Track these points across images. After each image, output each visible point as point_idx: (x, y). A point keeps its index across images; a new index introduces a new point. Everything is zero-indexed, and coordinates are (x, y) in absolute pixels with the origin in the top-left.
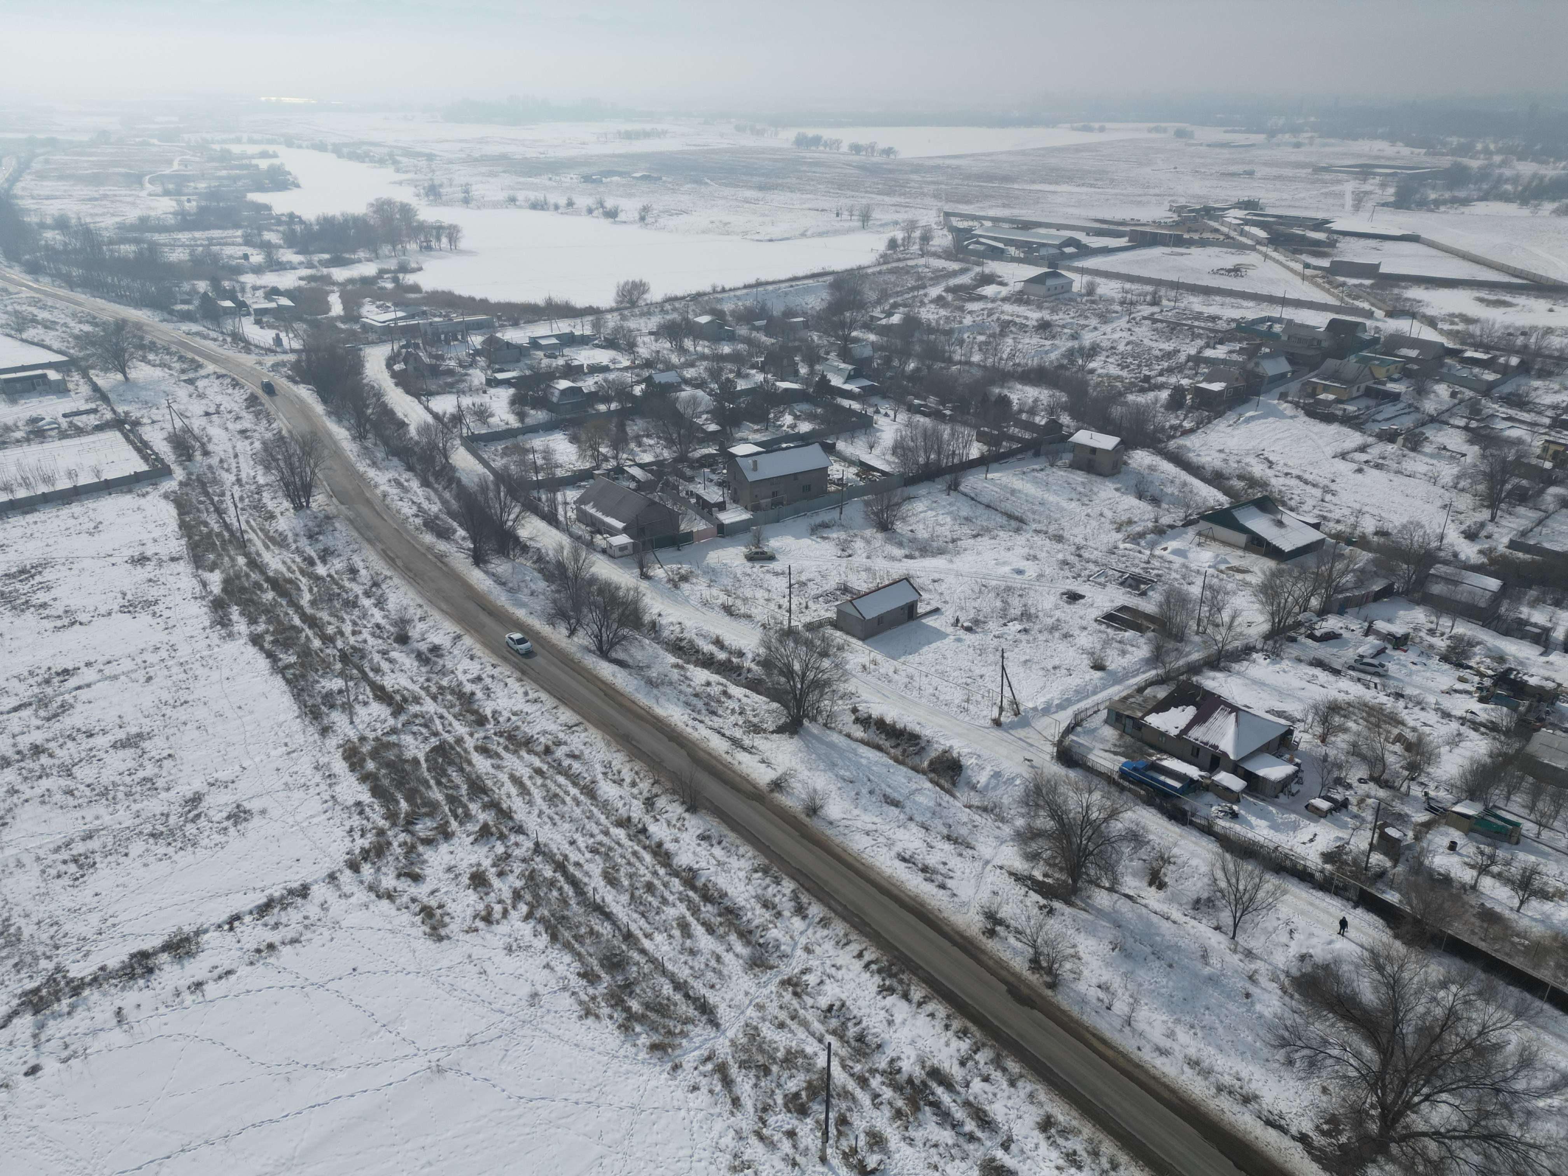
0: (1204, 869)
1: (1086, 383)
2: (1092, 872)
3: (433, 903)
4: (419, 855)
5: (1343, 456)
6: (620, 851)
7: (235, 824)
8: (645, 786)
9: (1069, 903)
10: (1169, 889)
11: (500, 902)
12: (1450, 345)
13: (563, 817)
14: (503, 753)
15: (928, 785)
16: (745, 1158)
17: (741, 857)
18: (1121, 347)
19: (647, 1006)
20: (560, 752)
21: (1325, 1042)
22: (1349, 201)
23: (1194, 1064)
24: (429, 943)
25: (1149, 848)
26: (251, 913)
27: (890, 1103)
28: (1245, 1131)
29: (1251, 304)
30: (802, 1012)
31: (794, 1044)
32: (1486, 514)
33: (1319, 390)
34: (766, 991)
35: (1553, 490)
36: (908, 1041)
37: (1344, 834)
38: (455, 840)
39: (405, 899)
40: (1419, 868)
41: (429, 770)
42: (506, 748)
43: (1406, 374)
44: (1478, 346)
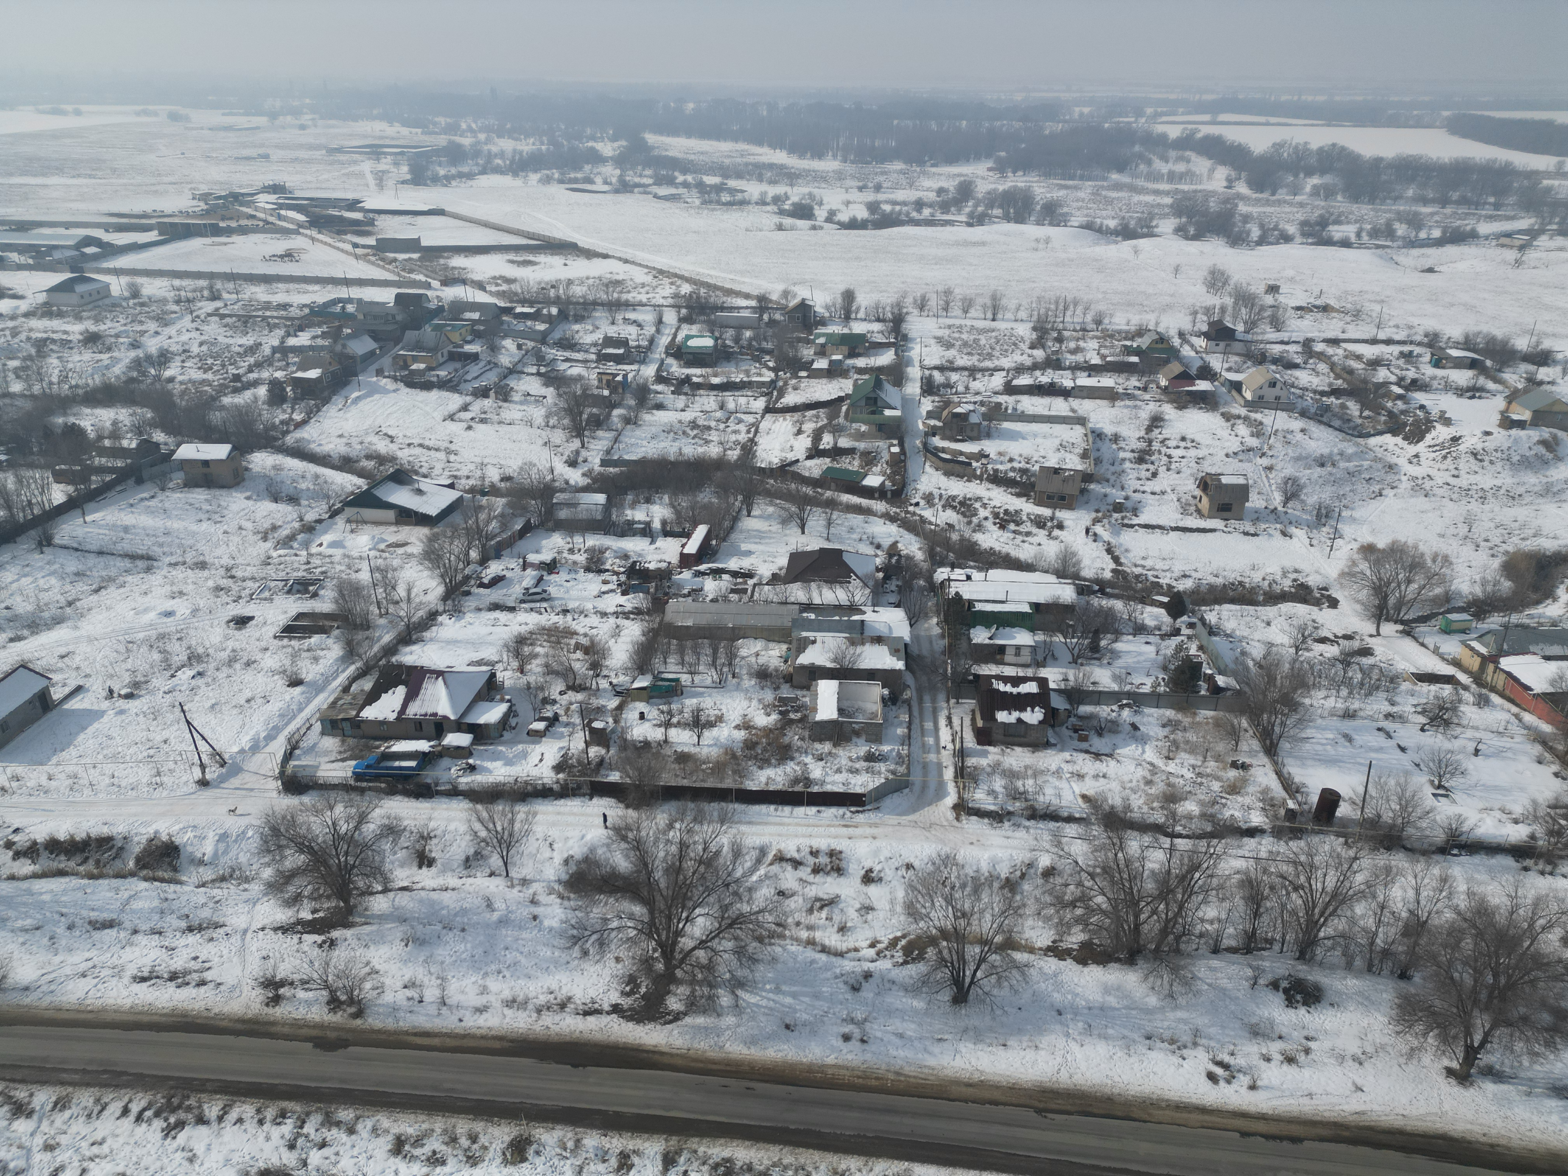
0: (463, 828)
1: (170, 394)
2: (361, 884)
5: (451, 417)
9: (347, 925)
10: (439, 862)
12: (502, 304)
15: (144, 885)
18: (195, 349)
21: (605, 920)
22: (371, 180)
23: (511, 1003)
25: (407, 834)
28: (571, 1033)
29: (316, 287)
32: (576, 443)
33: (409, 361)
35: (616, 412)
37: (564, 743)
40: (626, 745)
43: (477, 335)
44: (523, 302)
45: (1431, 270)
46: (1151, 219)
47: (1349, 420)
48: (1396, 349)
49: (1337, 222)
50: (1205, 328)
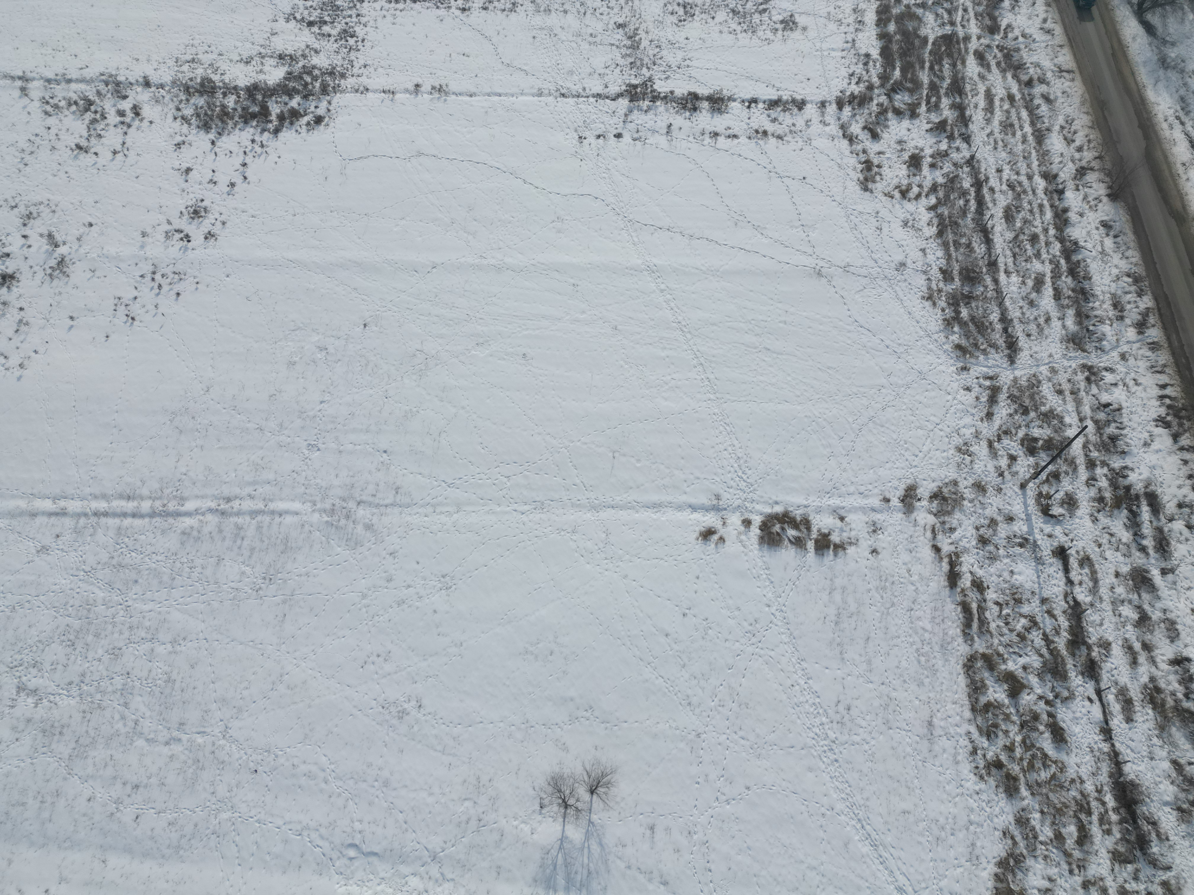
3: (876, 162)
4: (887, 119)
6: (1031, 197)
7: (784, 29)
8: (1088, 155)
11: (920, 186)
13: (1005, 146)
14: (994, 67)
16: (971, 449)
17: (1124, 257)
19: (973, 319)
20: (1039, 89)
24: (858, 188)
26: (764, 102)
27: (1100, 490)
30: (1082, 394)
31: (1059, 409)
34: (1066, 363)
36: (1149, 464)
38: (917, 122)
39: (859, 147)
41: (930, 53)
42: (998, 64)
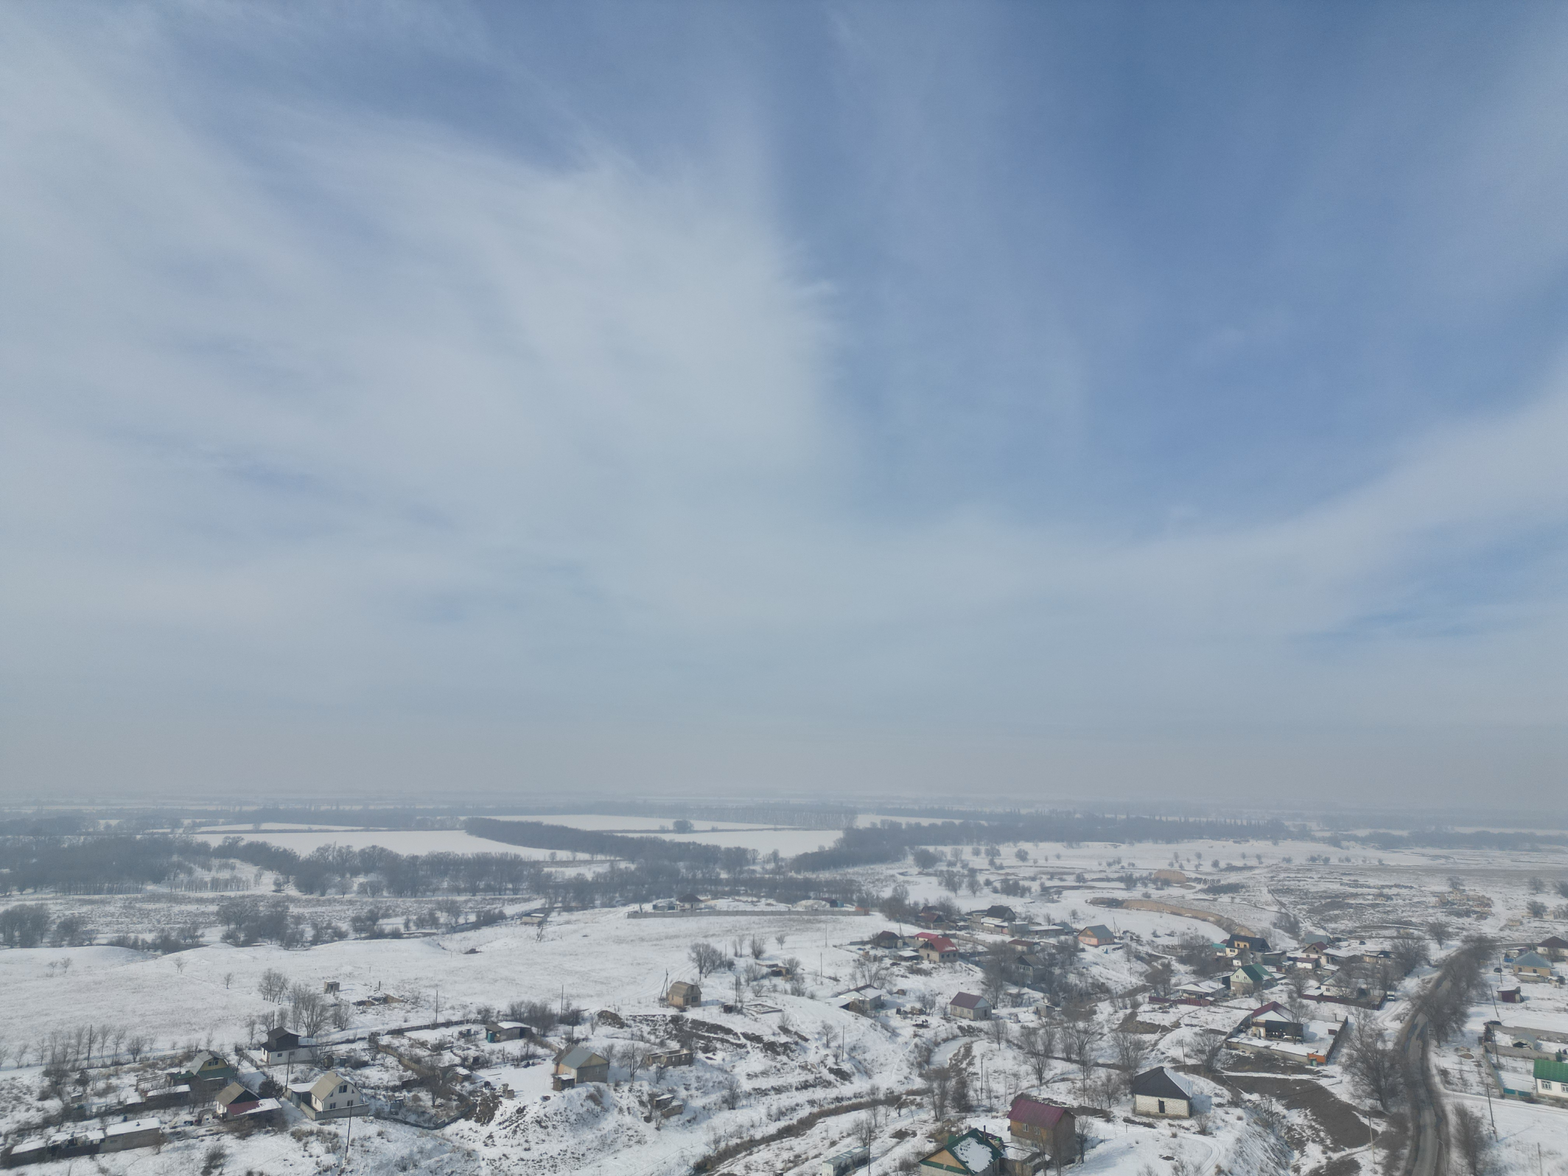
45: (473, 951)
46: (195, 929)
47: (424, 1113)
48: (455, 1030)
49: (386, 916)
50: (264, 1039)
